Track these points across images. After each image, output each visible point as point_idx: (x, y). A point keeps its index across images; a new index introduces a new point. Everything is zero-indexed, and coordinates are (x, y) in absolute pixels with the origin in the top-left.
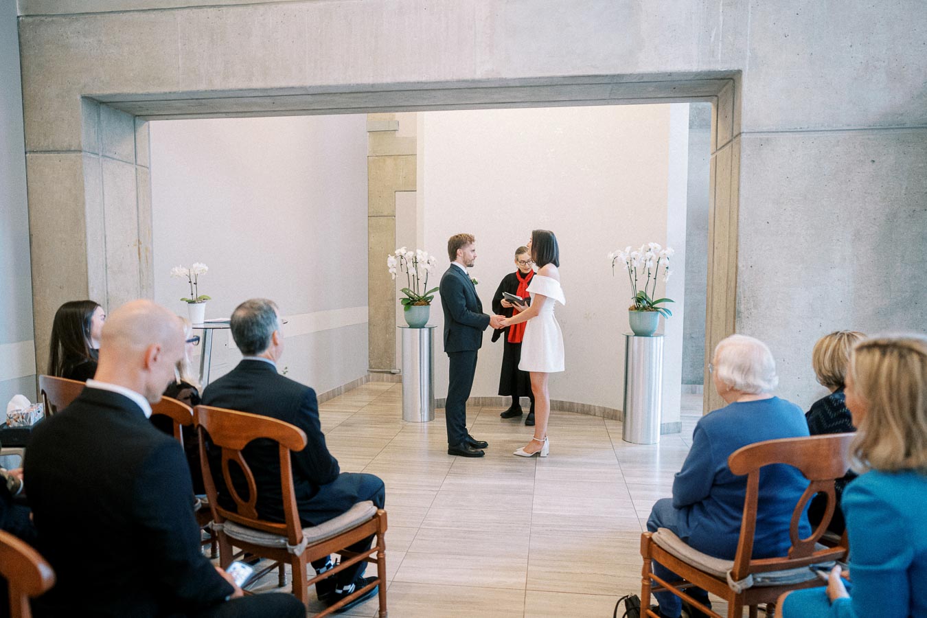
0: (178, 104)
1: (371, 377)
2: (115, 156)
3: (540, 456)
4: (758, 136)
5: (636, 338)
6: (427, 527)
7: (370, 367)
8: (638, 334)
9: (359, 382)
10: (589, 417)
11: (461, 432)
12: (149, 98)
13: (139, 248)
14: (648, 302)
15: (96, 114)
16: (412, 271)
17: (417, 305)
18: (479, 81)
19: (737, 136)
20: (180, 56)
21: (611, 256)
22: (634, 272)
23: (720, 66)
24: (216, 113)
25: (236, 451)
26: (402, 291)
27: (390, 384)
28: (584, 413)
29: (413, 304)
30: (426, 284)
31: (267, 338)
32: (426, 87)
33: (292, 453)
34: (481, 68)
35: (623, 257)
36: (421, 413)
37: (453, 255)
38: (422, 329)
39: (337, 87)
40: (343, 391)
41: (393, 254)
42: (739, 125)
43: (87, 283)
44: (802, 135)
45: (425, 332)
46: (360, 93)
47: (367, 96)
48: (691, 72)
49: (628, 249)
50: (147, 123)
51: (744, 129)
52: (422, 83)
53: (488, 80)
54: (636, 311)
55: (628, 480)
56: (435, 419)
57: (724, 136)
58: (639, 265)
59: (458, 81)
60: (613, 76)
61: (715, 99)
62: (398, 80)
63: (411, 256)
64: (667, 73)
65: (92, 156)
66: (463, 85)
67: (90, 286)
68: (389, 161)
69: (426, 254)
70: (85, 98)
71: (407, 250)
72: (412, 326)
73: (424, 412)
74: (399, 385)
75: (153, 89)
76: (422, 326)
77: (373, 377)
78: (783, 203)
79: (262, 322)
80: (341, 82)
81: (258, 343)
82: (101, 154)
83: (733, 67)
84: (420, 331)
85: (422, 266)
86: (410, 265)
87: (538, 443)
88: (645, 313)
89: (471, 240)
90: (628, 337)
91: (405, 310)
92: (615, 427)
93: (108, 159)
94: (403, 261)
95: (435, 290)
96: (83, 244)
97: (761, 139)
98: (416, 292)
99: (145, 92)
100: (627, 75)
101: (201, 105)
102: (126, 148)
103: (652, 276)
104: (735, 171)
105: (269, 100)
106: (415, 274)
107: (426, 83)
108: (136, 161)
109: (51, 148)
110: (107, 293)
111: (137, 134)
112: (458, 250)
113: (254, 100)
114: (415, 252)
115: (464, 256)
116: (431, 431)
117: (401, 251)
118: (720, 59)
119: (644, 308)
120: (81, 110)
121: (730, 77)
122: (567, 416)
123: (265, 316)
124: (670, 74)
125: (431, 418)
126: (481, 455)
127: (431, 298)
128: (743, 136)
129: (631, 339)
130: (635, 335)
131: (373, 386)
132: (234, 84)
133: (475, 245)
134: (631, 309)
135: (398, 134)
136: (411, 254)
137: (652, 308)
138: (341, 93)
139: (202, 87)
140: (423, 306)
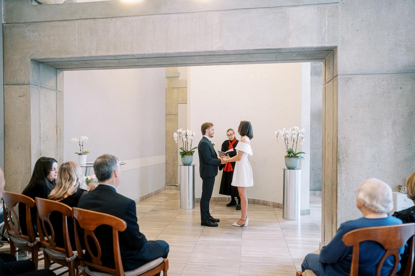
0: (76, 63)
1: (166, 188)
2: (47, 87)
3: (244, 226)
4: (346, 76)
5: (288, 170)
6: (190, 263)
7: (166, 183)
8: (289, 168)
9: (161, 190)
10: (267, 207)
11: (207, 215)
12: (62, 60)
13: (57, 129)
14: (293, 154)
15: (38, 68)
16: (185, 140)
17: (187, 155)
18: (215, 52)
19: (335, 77)
20: (76, 41)
21: (276, 132)
22: (287, 140)
23: (327, 44)
24: (93, 67)
25: (91, 231)
26: (180, 148)
27: (175, 191)
28: (264, 205)
29: (185, 155)
30: (191, 145)
31: (111, 172)
32: (190, 55)
33: (119, 232)
34: (215, 45)
35: (282, 133)
36: (189, 205)
37: (204, 132)
39: (148, 55)
40: (153, 193)
41: (176, 132)
42: (337, 71)
43: (30, 146)
44: (366, 76)
45: (191, 167)
46: (159, 57)
47: (163, 59)
48: (313, 47)
49: (284, 129)
50: (62, 72)
51: (339, 73)
52: (188, 52)
53: (219, 51)
54: (288, 158)
55: (286, 238)
56: (196, 208)
57: (328, 77)
58: (289, 137)
59: (205, 52)
60: (277, 49)
61: (324, 60)
62: (177, 52)
63: (184, 133)
64: (302, 48)
65: (35, 86)
66: (207, 54)
67: (32, 147)
68: (175, 90)
69: (191, 131)
70: (32, 60)
71: (183, 130)
72: (185, 165)
73: (190, 204)
74: (179, 192)
75: (63, 56)
76: (189, 165)
77: (167, 188)
78: (359, 107)
79: (109, 164)
80: (151, 52)
81: (107, 174)
82: (39, 86)
83: (333, 45)
84: (189, 167)
85: (189, 137)
86: (184, 137)
87: (243, 220)
88: (292, 159)
89: (212, 125)
90: (284, 170)
91: (182, 157)
92: (279, 212)
93: (43, 88)
94: (181, 135)
95: (196, 148)
96: (29, 127)
97: (347, 78)
98: (187, 149)
99: (60, 57)
100: (283, 49)
101: (86, 63)
102: (51, 83)
103: (295, 142)
104: (335, 92)
105: (117, 61)
106: (186, 141)
107: (190, 53)
108: (56, 90)
109: (16, 83)
110: (40, 150)
111: (57, 77)
112: (206, 130)
113: (111, 61)
114: (186, 131)
115: (209, 132)
116: (194, 213)
117: (180, 130)
118: (327, 41)
119: (292, 156)
120: (31, 66)
121: (331, 49)
122: (256, 206)
123: (110, 161)
124: (304, 48)
125: (194, 207)
126: (216, 226)
127: (194, 152)
128: (339, 76)
129: (286, 171)
130: (288, 169)
131: (167, 192)
132: (101, 53)
133: (213, 128)
134: (286, 157)
135: (179, 78)
136: (184, 132)
137: (296, 156)
138: (151, 58)
139: (86, 55)
140: (190, 155)
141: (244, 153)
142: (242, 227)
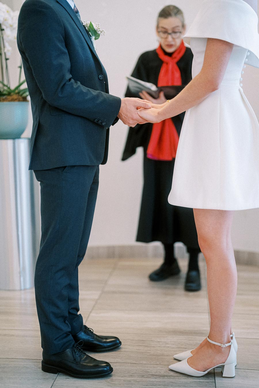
3: (221, 375)
30: (20, 67)
38: (17, 141)
84: (14, 144)
140: (16, 103)
141: (234, 48)
142: (211, 380)
